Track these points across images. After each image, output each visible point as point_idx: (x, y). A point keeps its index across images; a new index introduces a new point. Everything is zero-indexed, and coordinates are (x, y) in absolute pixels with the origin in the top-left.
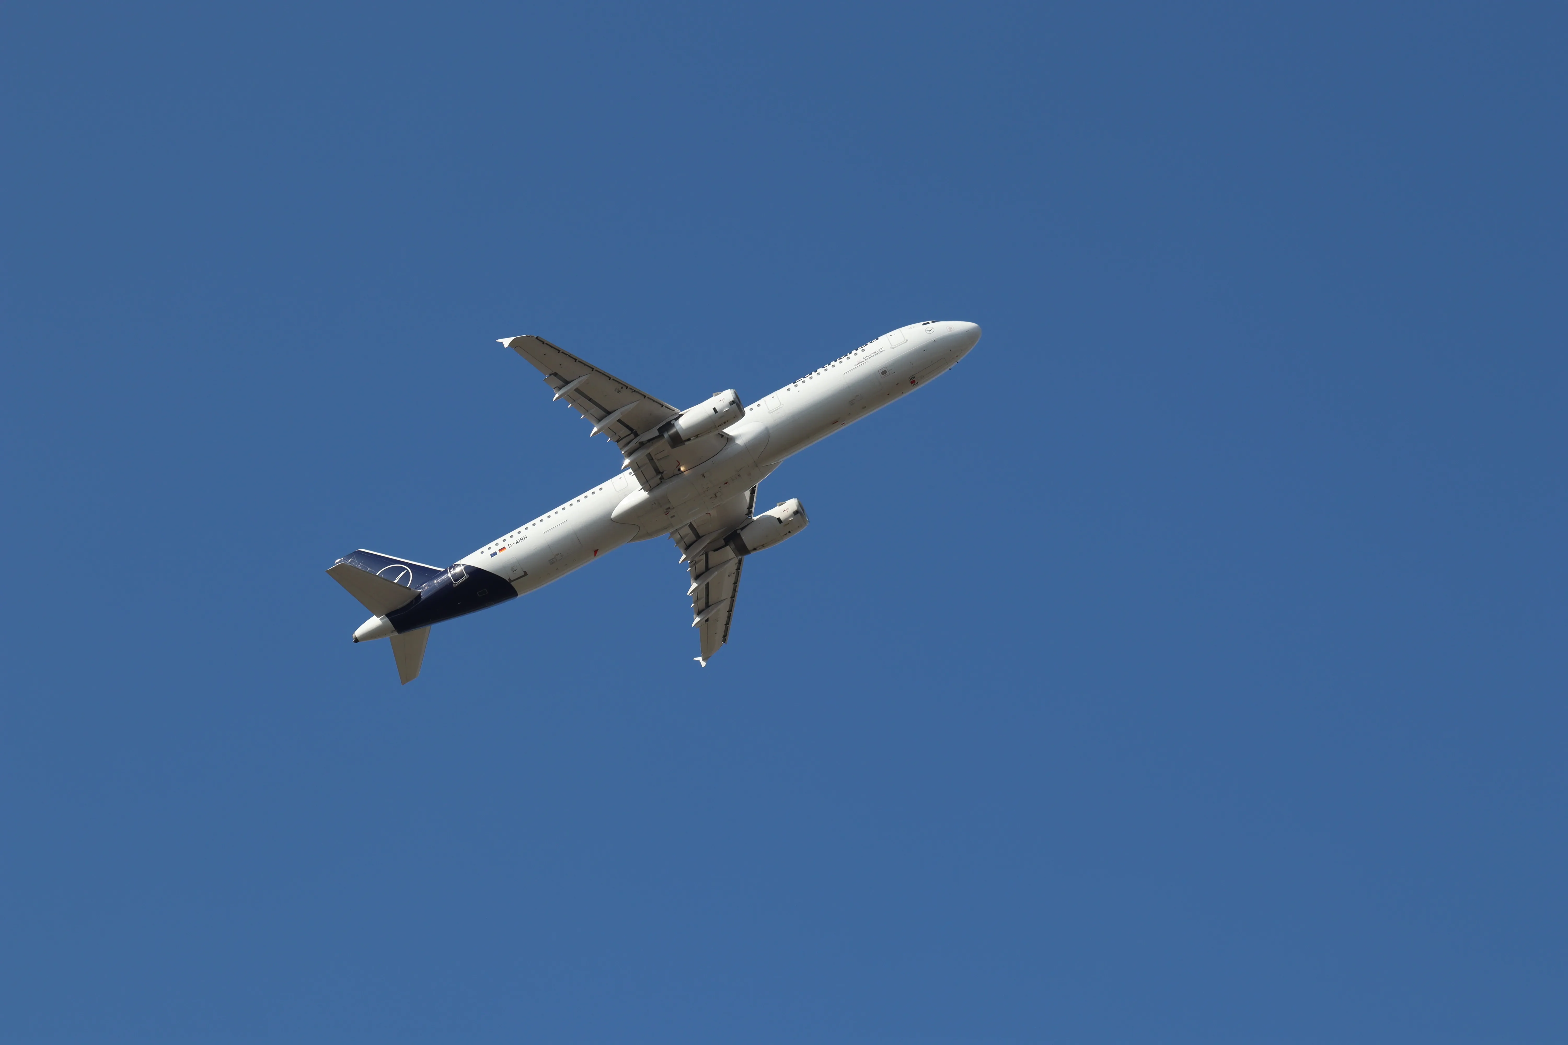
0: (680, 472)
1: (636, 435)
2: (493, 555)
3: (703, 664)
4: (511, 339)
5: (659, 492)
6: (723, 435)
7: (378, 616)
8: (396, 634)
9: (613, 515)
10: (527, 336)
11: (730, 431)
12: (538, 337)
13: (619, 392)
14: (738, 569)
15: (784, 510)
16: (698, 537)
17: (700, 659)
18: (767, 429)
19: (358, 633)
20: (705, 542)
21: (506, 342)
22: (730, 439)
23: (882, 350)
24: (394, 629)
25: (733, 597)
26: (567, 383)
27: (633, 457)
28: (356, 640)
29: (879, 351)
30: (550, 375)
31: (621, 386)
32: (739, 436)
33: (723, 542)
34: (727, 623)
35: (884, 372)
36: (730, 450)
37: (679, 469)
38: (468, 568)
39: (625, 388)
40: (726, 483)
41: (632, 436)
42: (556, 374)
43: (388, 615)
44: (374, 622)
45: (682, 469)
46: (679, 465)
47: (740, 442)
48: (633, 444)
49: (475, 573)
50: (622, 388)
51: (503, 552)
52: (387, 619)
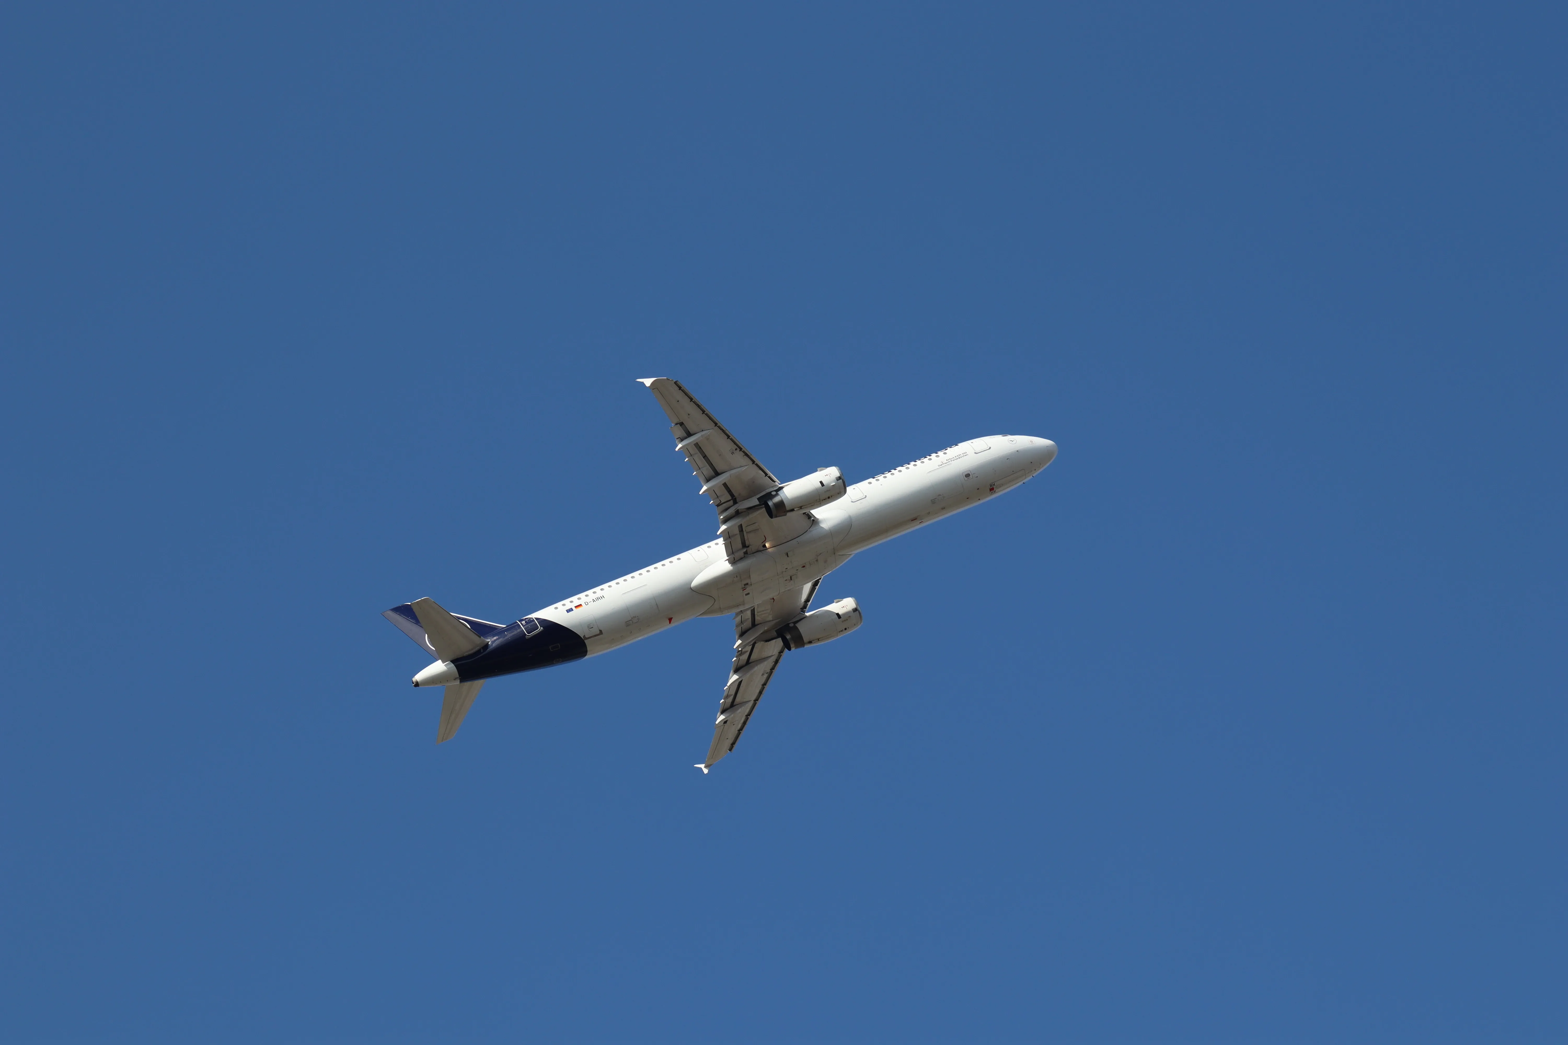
0: (765, 548)
1: (735, 502)
2: (570, 610)
3: (706, 771)
4: (653, 379)
5: (742, 565)
6: (809, 516)
7: (443, 662)
8: (458, 682)
9: (694, 584)
10: (667, 379)
11: (818, 513)
12: (677, 381)
13: (733, 453)
14: (773, 669)
15: (844, 605)
16: (754, 624)
17: (702, 766)
18: (850, 517)
19: (419, 677)
20: (760, 630)
21: (648, 382)
22: (814, 522)
23: (965, 454)
24: (458, 676)
25: (756, 700)
26: (689, 434)
27: (729, 524)
28: (417, 684)
29: (962, 455)
30: (676, 424)
31: (736, 447)
32: (824, 520)
33: (775, 634)
34: (741, 729)
35: (968, 475)
36: (814, 532)
37: (764, 546)
38: (543, 622)
39: (738, 450)
40: (804, 567)
41: (731, 502)
42: (682, 424)
43: (453, 661)
44: (438, 667)
45: (767, 545)
46: (765, 541)
47: (826, 525)
48: (731, 511)
49: (551, 628)
50: (736, 449)
51: (580, 609)
52: (452, 665)
